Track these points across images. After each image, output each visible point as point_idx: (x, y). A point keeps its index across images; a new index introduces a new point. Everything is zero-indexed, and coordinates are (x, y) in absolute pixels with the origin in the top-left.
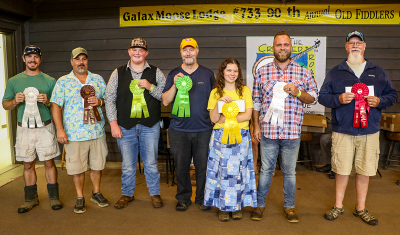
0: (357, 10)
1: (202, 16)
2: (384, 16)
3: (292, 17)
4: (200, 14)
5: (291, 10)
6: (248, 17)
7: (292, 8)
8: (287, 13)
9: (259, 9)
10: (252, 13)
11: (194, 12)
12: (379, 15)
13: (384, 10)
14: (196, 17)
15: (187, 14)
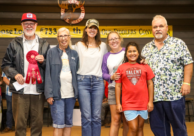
0: (114, 30)
1: (21, 33)
2: (131, 33)
3: (76, 34)
4: (19, 31)
5: (75, 30)
6: (49, 34)
7: (76, 28)
8: (73, 31)
9: (56, 29)
10: (51, 31)
11: (15, 30)
12: (127, 32)
13: (130, 29)
14: (17, 33)
15: (11, 31)
